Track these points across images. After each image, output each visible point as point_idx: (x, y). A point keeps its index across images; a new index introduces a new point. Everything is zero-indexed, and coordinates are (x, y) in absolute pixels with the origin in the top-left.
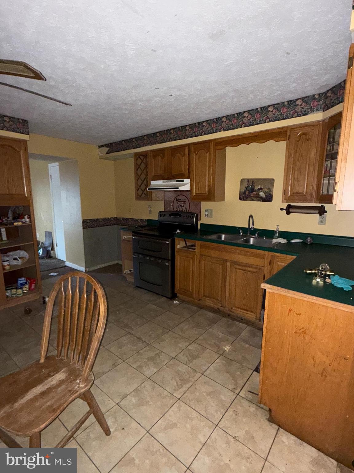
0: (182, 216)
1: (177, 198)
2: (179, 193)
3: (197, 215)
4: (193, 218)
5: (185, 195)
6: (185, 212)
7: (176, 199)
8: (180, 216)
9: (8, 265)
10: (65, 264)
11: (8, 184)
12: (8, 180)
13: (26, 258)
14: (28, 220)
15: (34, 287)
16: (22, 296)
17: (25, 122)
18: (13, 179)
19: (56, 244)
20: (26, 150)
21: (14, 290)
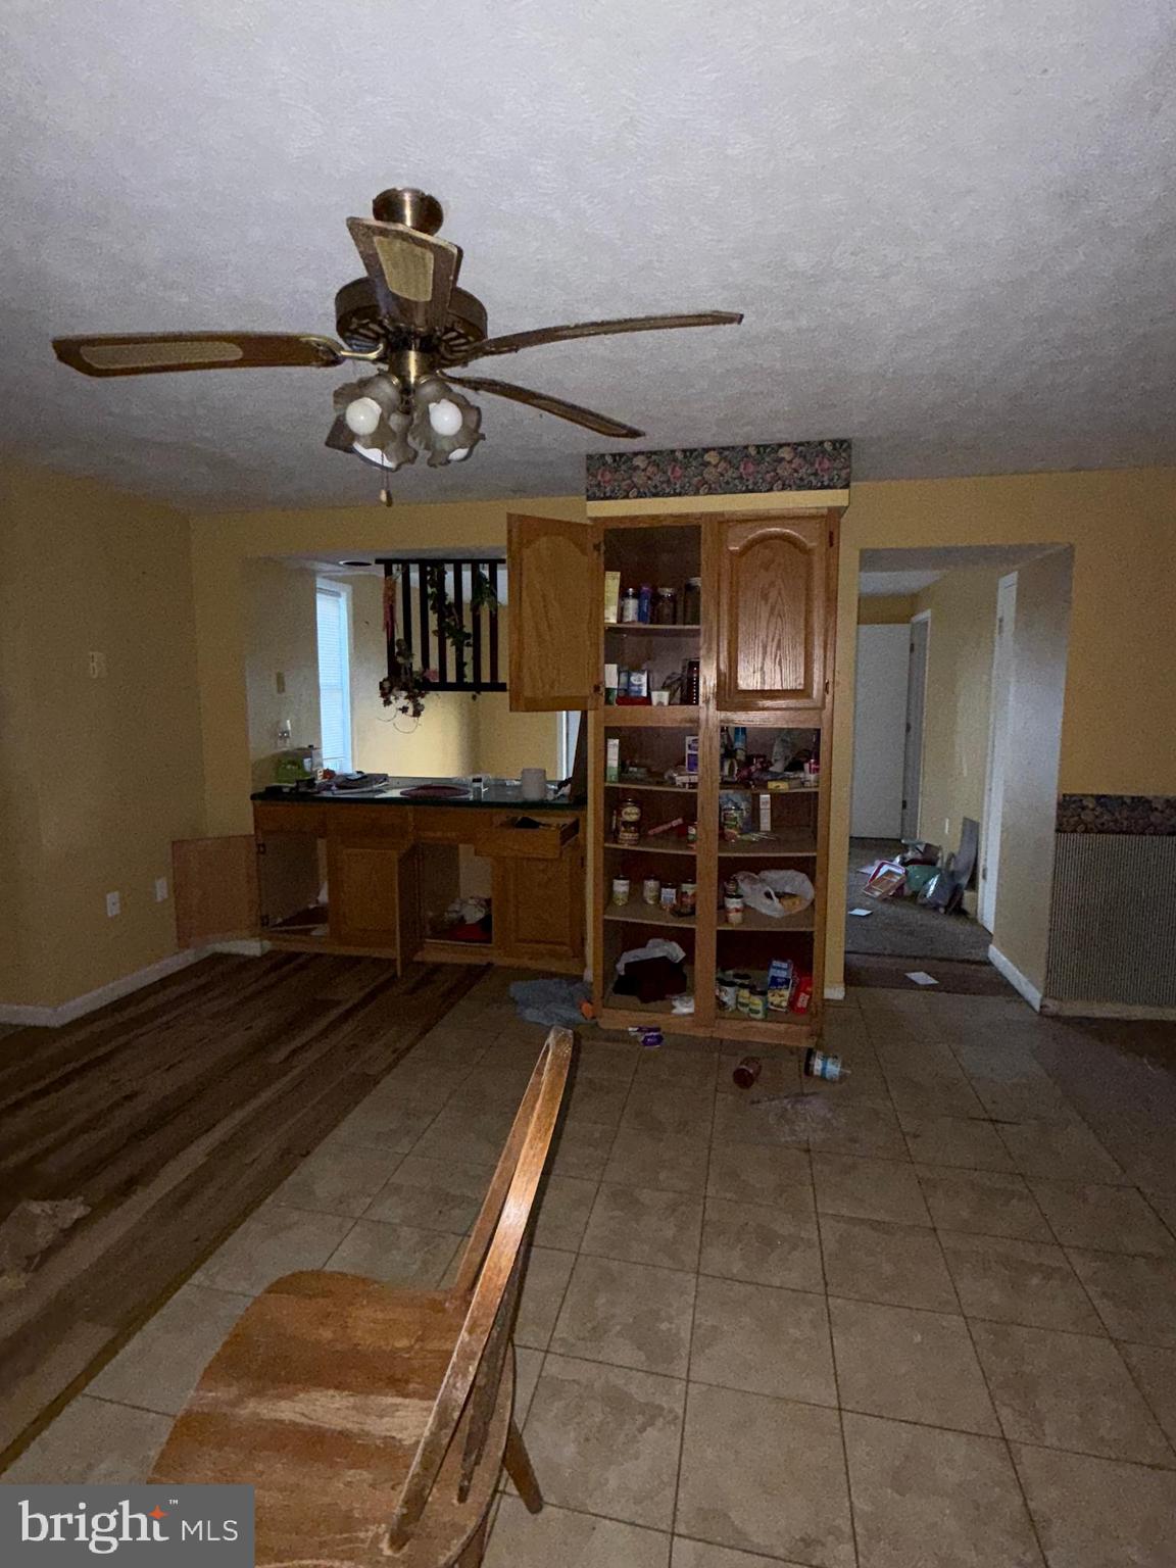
9: (737, 910)
10: (987, 951)
11: (764, 659)
12: (765, 648)
13: (806, 900)
14: (812, 777)
15: (805, 1003)
16: (763, 1020)
17: (842, 445)
18: (779, 641)
19: (985, 870)
20: (832, 539)
21: (745, 993)
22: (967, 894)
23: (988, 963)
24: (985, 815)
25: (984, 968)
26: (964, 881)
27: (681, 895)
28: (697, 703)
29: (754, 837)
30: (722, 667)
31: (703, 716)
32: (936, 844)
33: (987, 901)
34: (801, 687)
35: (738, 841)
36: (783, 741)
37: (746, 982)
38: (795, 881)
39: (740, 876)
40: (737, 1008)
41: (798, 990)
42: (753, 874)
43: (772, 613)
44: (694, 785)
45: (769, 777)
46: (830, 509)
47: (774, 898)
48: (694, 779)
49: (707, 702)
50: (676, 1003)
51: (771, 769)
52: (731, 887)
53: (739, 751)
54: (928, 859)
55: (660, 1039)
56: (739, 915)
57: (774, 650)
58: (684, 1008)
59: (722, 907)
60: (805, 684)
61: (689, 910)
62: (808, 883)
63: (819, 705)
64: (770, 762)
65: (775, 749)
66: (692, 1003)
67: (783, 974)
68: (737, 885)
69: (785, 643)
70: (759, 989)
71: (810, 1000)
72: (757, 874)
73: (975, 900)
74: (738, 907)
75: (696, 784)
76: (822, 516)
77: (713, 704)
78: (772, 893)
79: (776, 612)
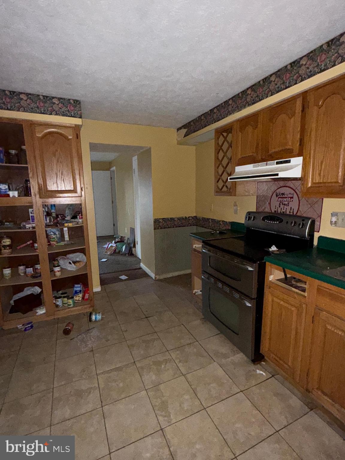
0: (285, 221)
1: (278, 191)
2: (282, 183)
3: (313, 223)
4: (304, 226)
5: (292, 186)
6: (290, 215)
7: (275, 193)
8: (281, 221)
9: (58, 271)
10: (140, 265)
11: (57, 178)
12: (57, 174)
13: (84, 262)
14: (81, 220)
15: (88, 297)
16: (73, 307)
17: (77, 102)
18: (62, 172)
19: (137, 242)
20: (78, 136)
21: (66, 299)
22: (133, 249)
23: (140, 268)
24: (136, 226)
25: (140, 270)
26: (132, 245)
27: (35, 270)
28: (31, 196)
29: (62, 243)
30: (40, 182)
31: (34, 201)
32: (124, 236)
33: (138, 251)
34: (73, 189)
35: (56, 246)
36: (69, 209)
37: (65, 295)
38: (79, 257)
39: (59, 258)
40: (63, 306)
41: (85, 293)
42: (64, 257)
43: (58, 161)
44: (34, 228)
45: (65, 222)
46: (76, 125)
47: (73, 264)
48: (34, 225)
49: (35, 195)
50: (38, 311)
51: (66, 219)
52: (56, 263)
53: (53, 213)
54: (122, 241)
55: (32, 327)
56: (60, 273)
57: (60, 176)
58: (41, 311)
59: (52, 271)
60: (74, 188)
61: (39, 274)
62: (84, 256)
63: (80, 195)
64: (65, 216)
65: (66, 212)
66: (45, 309)
67: (78, 289)
68: (58, 261)
69: (65, 173)
70: (70, 297)
71: (89, 295)
72: (66, 256)
73: (135, 251)
74: (59, 270)
75: (34, 227)
76: (73, 127)
77: (38, 196)
78: (71, 262)
79: (59, 161)
